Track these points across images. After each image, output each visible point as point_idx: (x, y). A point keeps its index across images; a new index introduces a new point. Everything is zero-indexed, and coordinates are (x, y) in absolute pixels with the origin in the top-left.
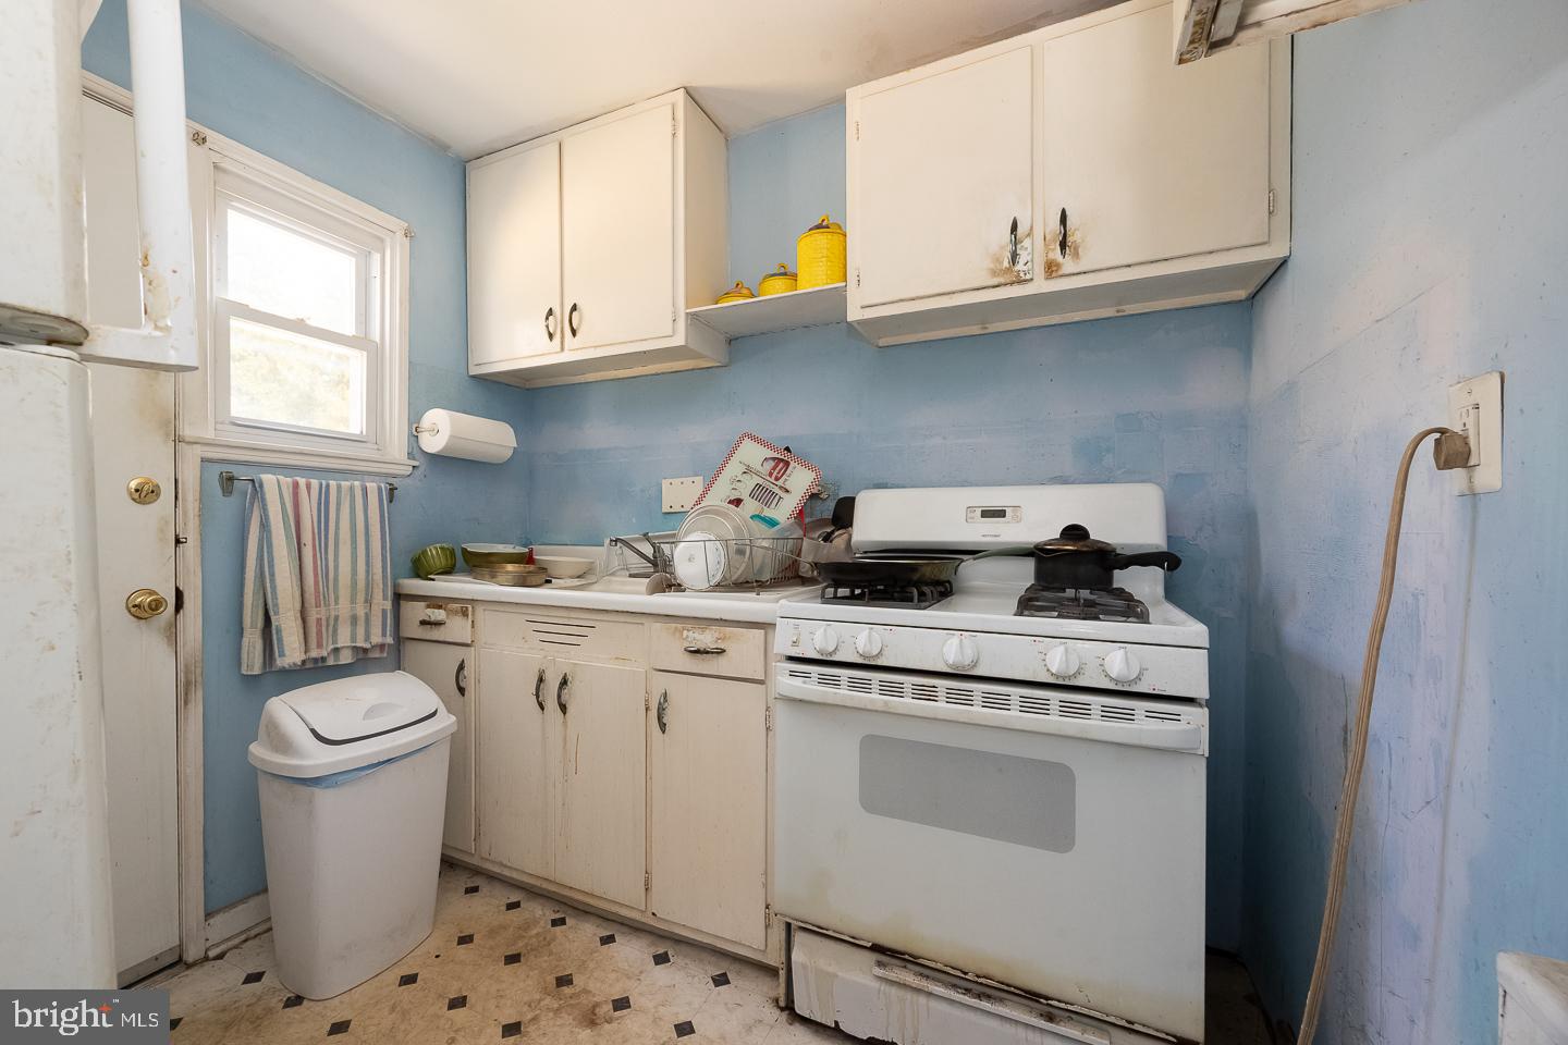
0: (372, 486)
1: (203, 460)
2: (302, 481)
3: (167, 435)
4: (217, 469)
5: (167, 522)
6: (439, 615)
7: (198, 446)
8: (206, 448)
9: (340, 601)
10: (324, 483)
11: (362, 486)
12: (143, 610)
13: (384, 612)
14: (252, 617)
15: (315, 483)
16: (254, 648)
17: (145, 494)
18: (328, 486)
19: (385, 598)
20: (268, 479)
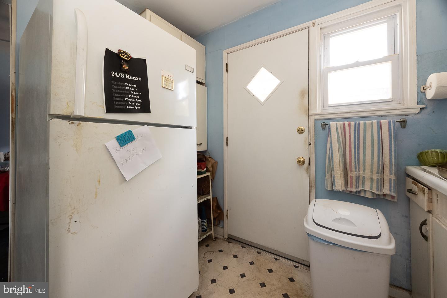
0: (384, 122)
1: (315, 120)
2: (346, 123)
3: (306, 114)
4: (320, 122)
5: (306, 139)
6: (415, 188)
7: (314, 116)
8: (315, 116)
9: (366, 171)
10: (357, 122)
11: (378, 123)
12: (301, 163)
13: (390, 180)
14: (328, 170)
15: (353, 123)
16: (328, 180)
17: (301, 132)
18: (359, 124)
19: (391, 173)
20: (333, 124)
